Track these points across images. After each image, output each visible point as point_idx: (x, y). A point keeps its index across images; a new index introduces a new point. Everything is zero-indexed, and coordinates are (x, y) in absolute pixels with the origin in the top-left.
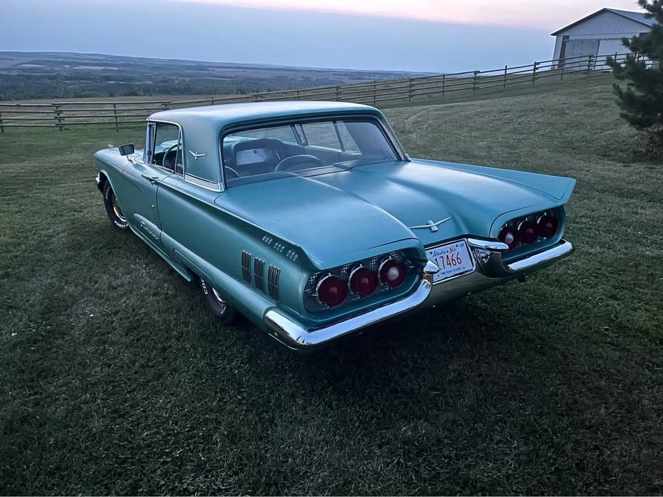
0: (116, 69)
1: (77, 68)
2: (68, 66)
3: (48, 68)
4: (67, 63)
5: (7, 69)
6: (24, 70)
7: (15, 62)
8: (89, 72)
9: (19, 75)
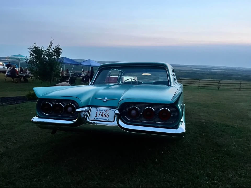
0: (227, 71)
1: (212, 71)
2: (209, 70)
3: (202, 70)
4: (209, 69)
5: (189, 70)
6: (195, 71)
7: (192, 68)
8: (216, 72)
9: (192, 72)
